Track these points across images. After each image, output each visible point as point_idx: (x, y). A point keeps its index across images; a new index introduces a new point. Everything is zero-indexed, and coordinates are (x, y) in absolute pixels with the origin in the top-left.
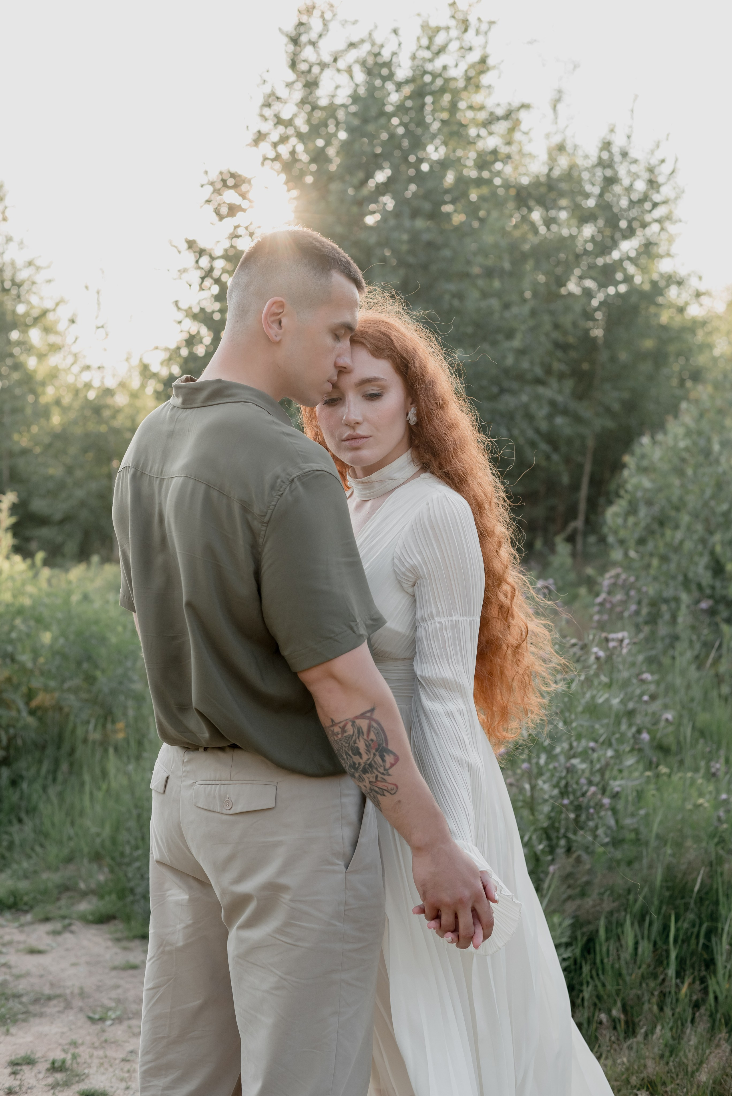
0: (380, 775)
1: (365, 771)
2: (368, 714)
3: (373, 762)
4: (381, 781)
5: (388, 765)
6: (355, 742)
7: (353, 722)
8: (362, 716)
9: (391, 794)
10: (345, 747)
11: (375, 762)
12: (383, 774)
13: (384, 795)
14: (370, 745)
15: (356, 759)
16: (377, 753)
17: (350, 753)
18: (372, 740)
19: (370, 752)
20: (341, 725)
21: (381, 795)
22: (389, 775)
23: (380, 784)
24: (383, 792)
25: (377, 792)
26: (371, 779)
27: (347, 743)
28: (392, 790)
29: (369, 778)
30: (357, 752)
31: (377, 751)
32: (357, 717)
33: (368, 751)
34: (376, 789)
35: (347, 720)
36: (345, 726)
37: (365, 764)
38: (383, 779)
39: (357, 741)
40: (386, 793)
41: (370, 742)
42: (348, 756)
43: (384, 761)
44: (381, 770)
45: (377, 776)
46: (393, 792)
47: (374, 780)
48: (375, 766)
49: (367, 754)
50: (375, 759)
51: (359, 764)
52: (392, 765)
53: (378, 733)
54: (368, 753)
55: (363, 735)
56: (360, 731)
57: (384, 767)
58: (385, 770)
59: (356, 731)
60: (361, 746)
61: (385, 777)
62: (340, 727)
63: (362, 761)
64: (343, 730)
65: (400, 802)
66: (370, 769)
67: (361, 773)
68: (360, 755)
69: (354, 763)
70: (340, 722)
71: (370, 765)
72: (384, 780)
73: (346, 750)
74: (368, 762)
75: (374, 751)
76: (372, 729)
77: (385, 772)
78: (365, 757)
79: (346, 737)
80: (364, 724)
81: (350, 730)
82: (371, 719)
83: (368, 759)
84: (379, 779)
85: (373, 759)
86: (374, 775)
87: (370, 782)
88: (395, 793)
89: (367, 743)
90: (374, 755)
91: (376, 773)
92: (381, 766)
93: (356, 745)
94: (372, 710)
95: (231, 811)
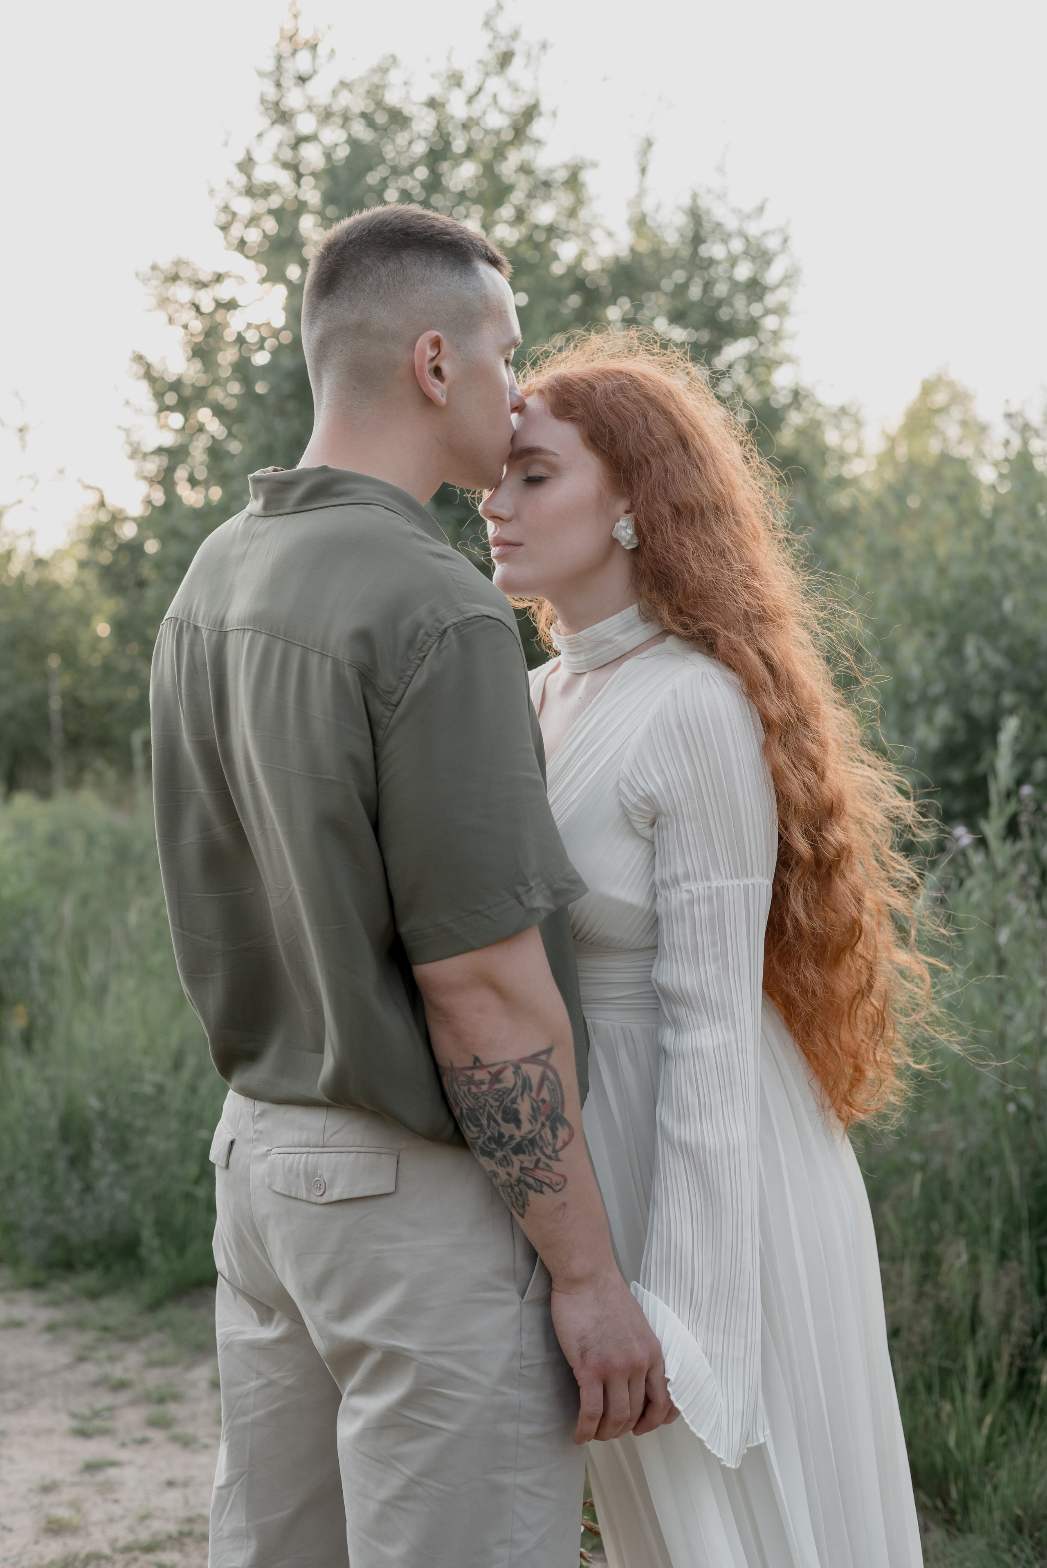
0: (543, 1159)
1: (518, 1150)
2: (543, 1057)
3: (537, 1137)
4: (543, 1169)
5: (559, 1144)
6: (514, 1101)
7: (517, 1068)
8: (533, 1059)
9: (555, 1191)
10: (491, 1106)
11: (541, 1137)
12: (549, 1158)
13: (541, 1192)
14: (539, 1108)
15: (507, 1129)
16: (548, 1124)
17: (499, 1118)
18: (544, 1101)
19: (536, 1120)
20: (493, 1070)
21: (536, 1191)
22: (558, 1160)
23: (540, 1174)
24: (542, 1187)
25: (529, 1186)
26: (526, 1164)
27: (496, 1100)
28: (557, 1184)
29: (522, 1162)
30: (514, 1118)
31: (548, 1118)
32: (524, 1060)
33: (534, 1118)
34: (531, 1181)
35: (506, 1062)
36: (500, 1072)
37: (523, 1138)
38: (547, 1165)
39: (519, 1100)
40: (545, 1189)
41: (540, 1104)
42: (492, 1123)
43: (555, 1136)
44: (548, 1151)
45: (538, 1160)
46: (557, 1188)
47: (532, 1166)
48: (540, 1143)
49: (531, 1122)
50: (543, 1133)
51: (511, 1137)
52: (565, 1144)
53: (553, 1090)
54: (533, 1121)
55: (531, 1091)
56: (526, 1084)
57: (554, 1146)
58: (554, 1151)
59: (520, 1083)
60: (524, 1108)
61: (552, 1163)
62: (490, 1073)
63: (518, 1134)
64: (496, 1078)
65: (564, 1204)
66: (531, 1148)
67: (510, 1152)
68: (518, 1123)
69: (501, 1135)
70: (493, 1065)
71: (532, 1142)
72: (549, 1168)
73: (493, 1111)
74: (530, 1136)
75: (542, 1119)
76: (546, 1082)
77: (553, 1155)
78: (526, 1127)
79: (498, 1090)
80: (534, 1072)
81: (509, 1079)
82: (546, 1065)
83: (531, 1132)
84: (541, 1165)
85: (539, 1132)
86: (534, 1158)
87: (522, 1169)
88: (560, 1190)
89: (535, 1105)
90: (543, 1125)
91: (539, 1154)
92: (549, 1144)
93: (515, 1106)
94: (549, 1051)
95: (324, 1200)
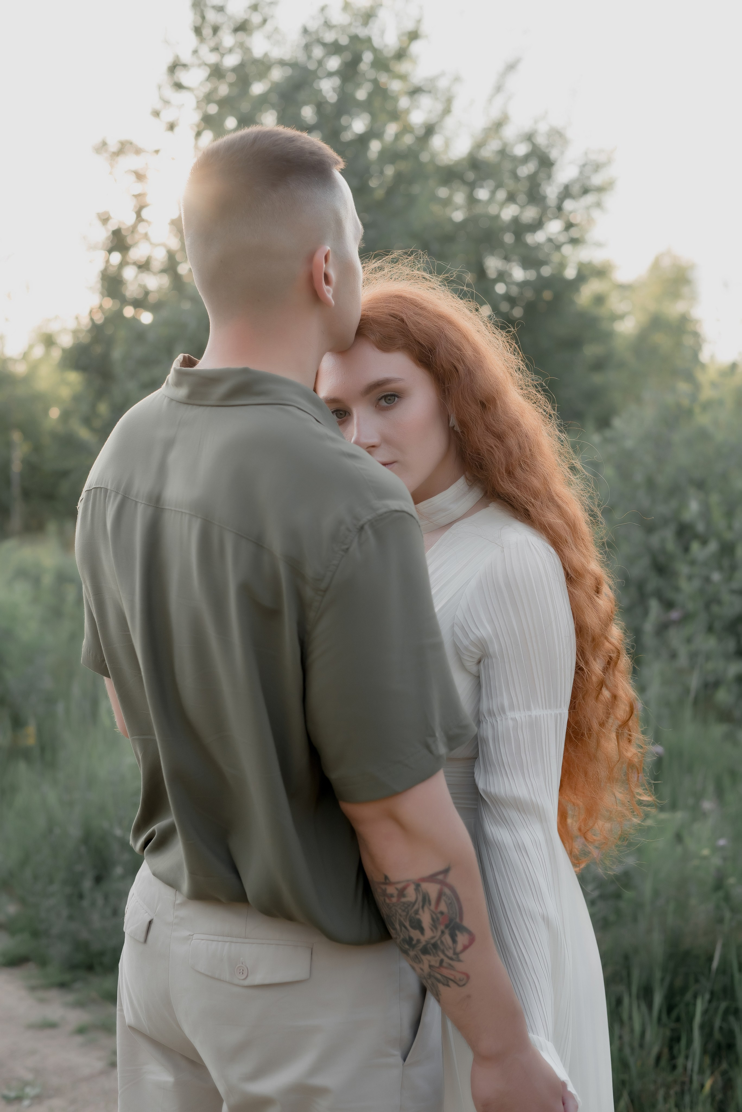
0: (446, 959)
1: (425, 951)
2: (440, 877)
3: (439, 942)
4: (446, 968)
5: (459, 947)
6: (417, 912)
7: (418, 886)
8: (432, 878)
9: (459, 985)
10: (400, 915)
11: (442, 942)
12: (451, 959)
13: (448, 985)
14: (438, 919)
15: (415, 934)
16: (447, 932)
17: (407, 924)
18: (442, 913)
19: (436, 928)
20: (399, 886)
21: (444, 984)
22: (459, 961)
23: (446, 972)
24: (448, 982)
25: (439, 981)
26: (433, 963)
27: (404, 911)
28: (460, 980)
29: (429, 961)
30: (418, 926)
31: (447, 927)
32: (424, 880)
33: (434, 926)
34: (439, 976)
35: (408, 881)
36: (404, 889)
37: (427, 943)
38: (450, 965)
39: (421, 911)
40: (451, 983)
41: (439, 915)
42: (403, 928)
43: (454, 941)
44: (450, 953)
45: (442, 961)
46: (461, 983)
47: (437, 965)
48: (442, 947)
49: (432, 930)
50: (443, 939)
51: (419, 941)
52: (465, 948)
53: (451, 903)
54: (434, 929)
55: (430, 904)
56: (426, 899)
57: (454, 949)
58: (455, 953)
59: (420, 898)
60: (426, 919)
61: (454, 963)
62: (397, 889)
63: (423, 939)
64: (402, 893)
65: (469, 996)
66: (434, 951)
67: (420, 953)
68: (422, 930)
69: (411, 939)
70: (398, 883)
71: (435, 946)
72: (451, 967)
73: (402, 919)
74: (433, 941)
75: (441, 927)
76: (444, 898)
77: (454, 957)
78: (428, 933)
79: (404, 903)
80: (432, 890)
81: (411, 895)
82: (443, 883)
83: (433, 938)
84: (444, 964)
85: (440, 938)
86: (438, 959)
87: (430, 966)
88: (464, 985)
89: (434, 916)
90: (443, 932)
91: (442, 956)
92: (450, 948)
93: (418, 916)
94: (446, 871)
95: (247, 983)
